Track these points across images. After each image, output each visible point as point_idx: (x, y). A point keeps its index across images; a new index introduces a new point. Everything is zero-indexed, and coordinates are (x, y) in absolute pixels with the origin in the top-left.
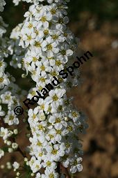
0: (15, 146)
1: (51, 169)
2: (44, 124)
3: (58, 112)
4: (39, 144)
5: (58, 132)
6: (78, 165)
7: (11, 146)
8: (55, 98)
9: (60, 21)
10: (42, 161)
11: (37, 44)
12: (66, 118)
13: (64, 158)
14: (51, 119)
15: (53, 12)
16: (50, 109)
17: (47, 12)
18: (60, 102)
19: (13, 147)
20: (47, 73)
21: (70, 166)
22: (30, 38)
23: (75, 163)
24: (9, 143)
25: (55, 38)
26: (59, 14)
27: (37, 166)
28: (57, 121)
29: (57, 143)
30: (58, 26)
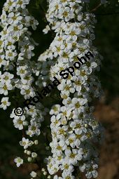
0: (34, 155)
1: (67, 173)
2: (65, 128)
3: (79, 119)
4: (59, 148)
5: (78, 137)
6: (94, 172)
7: (30, 156)
8: (77, 105)
9: (87, 37)
11: (65, 55)
12: (86, 125)
14: (72, 124)
15: (81, 28)
16: (72, 115)
17: (77, 27)
18: (81, 109)
19: (32, 156)
20: (72, 81)
21: (86, 172)
22: (58, 49)
23: (91, 169)
24: (29, 153)
25: (82, 50)
26: (87, 31)
27: (55, 169)
30: (85, 41)
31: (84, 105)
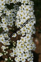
2: (23, 46)
4: (20, 52)
5: (28, 49)
6: (32, 61)
7: (5, 53)
11: (24, 18)
12: (31, 44)
15: (30, 8)
16: (26, 41)
18: (29, 38)
20: (27, 28)
22: (21, 16)
24: (5, 51)
27: (19, 60)
29: (26, 53)
31: (30, 37)
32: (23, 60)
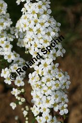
0: (23, 100)
1: (46, 113)
2: (39, 83)
3: (48, 75)
4: (37, 97)
5: (49, 88)
6: (65, 110)
8: (45, 65)
9: (45, 13)
10: (40, 108)
11: (30, 30)
12: (54, 79)
13: (55, 105)
14: (44, 80)
15: (40, 7)
16: (42, 73)
17: (36, 8)
18: (49, 67)
20: (39, 48)
21: (59, 111)
22: (25, 26)
23: (63, 108)
25: (42, 24)
26: (44, 8)
27: (37, 112)
28: (48, 80)
29: (49, 95)
30: (44, 16)
31: (50, 64)
32: (45, 110)
